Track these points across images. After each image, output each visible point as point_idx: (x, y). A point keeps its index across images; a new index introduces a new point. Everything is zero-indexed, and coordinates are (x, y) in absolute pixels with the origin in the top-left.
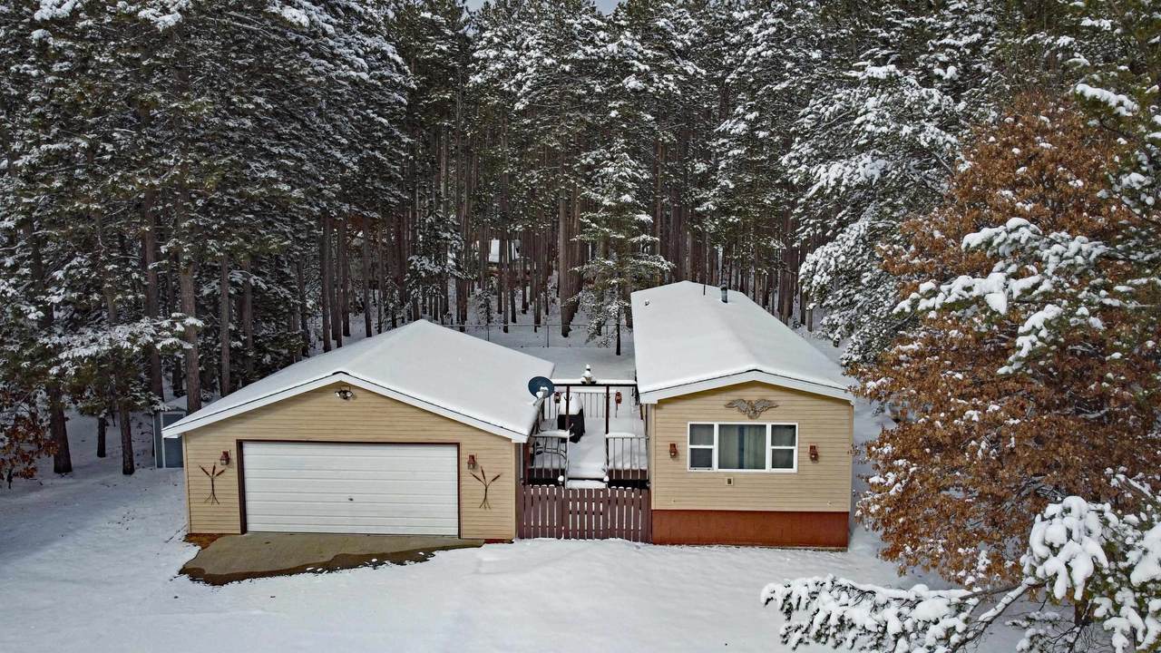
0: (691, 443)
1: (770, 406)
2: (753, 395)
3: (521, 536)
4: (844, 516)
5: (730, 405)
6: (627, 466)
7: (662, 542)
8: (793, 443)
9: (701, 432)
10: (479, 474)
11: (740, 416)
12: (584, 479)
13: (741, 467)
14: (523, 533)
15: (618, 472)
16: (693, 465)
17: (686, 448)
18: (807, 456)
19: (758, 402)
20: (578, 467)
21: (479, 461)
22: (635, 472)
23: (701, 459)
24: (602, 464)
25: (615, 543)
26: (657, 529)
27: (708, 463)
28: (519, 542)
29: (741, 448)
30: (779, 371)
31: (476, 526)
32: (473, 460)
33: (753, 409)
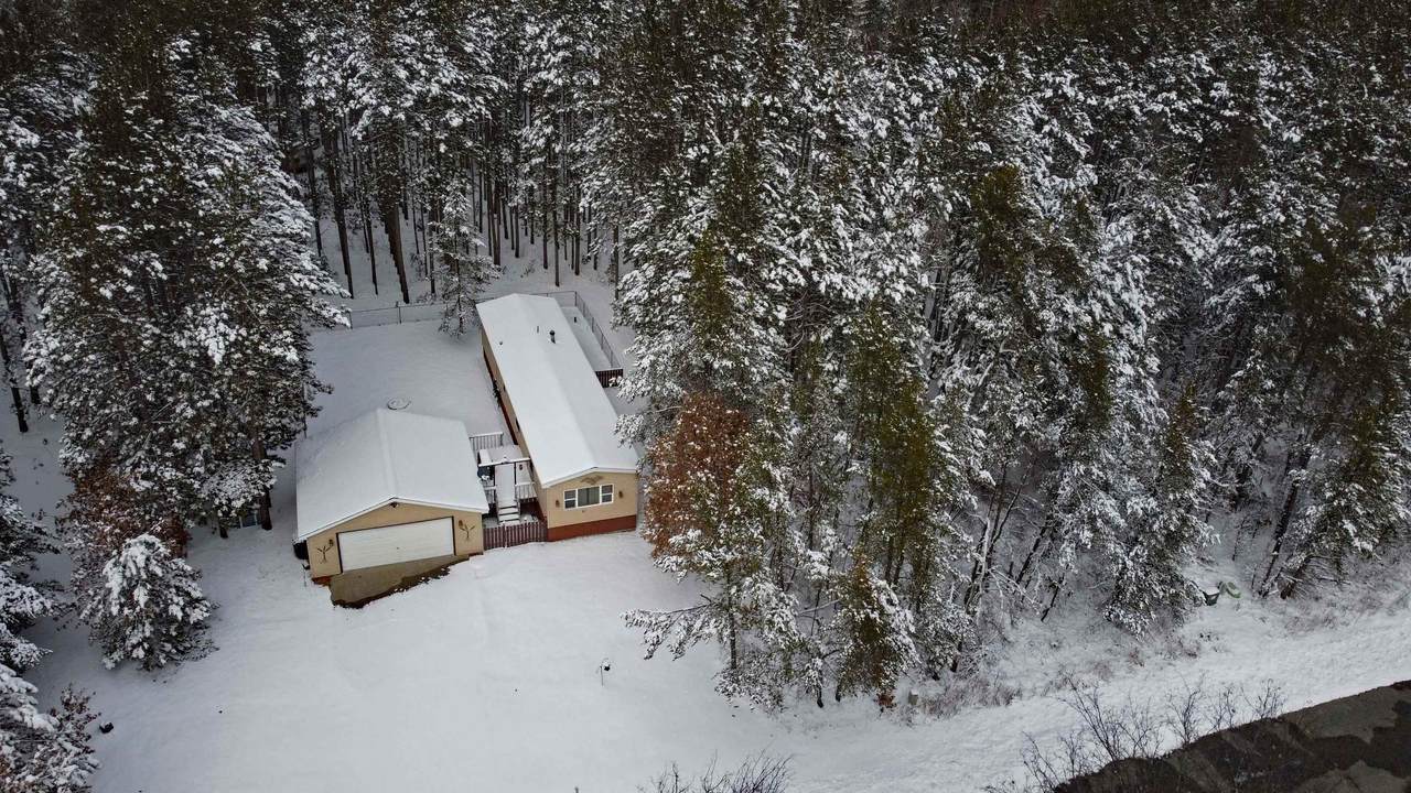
0: (566, 499)
1: (600, 478)
2: (593, 476)
3: (485, 549)
4: (633, 517)
5: (583, 481)
6: (528, 497)
7: (553, 540)
8: (611, 492)
9: (569, 494)
10: (464, 528)
11: (588, 484)
12: (506, 508)
13: (588, 504)
14: (487, 547)
15: (524, 501)
16: (566, 507)
17: (563, 501)
18: (618, 496)
19: (596, 478)
20: (503, 502)
21: (463, 522)
22: (533, 499)
23: (570, 505)
24: (513, 497)
25: (531, 545)
26: (550, 536)
27: (573, 505)
28: (485, 553)
29: (588, 497)
30: (605, 465)
31: (463, 548)
32: (461, 523)
33: (593, 481)
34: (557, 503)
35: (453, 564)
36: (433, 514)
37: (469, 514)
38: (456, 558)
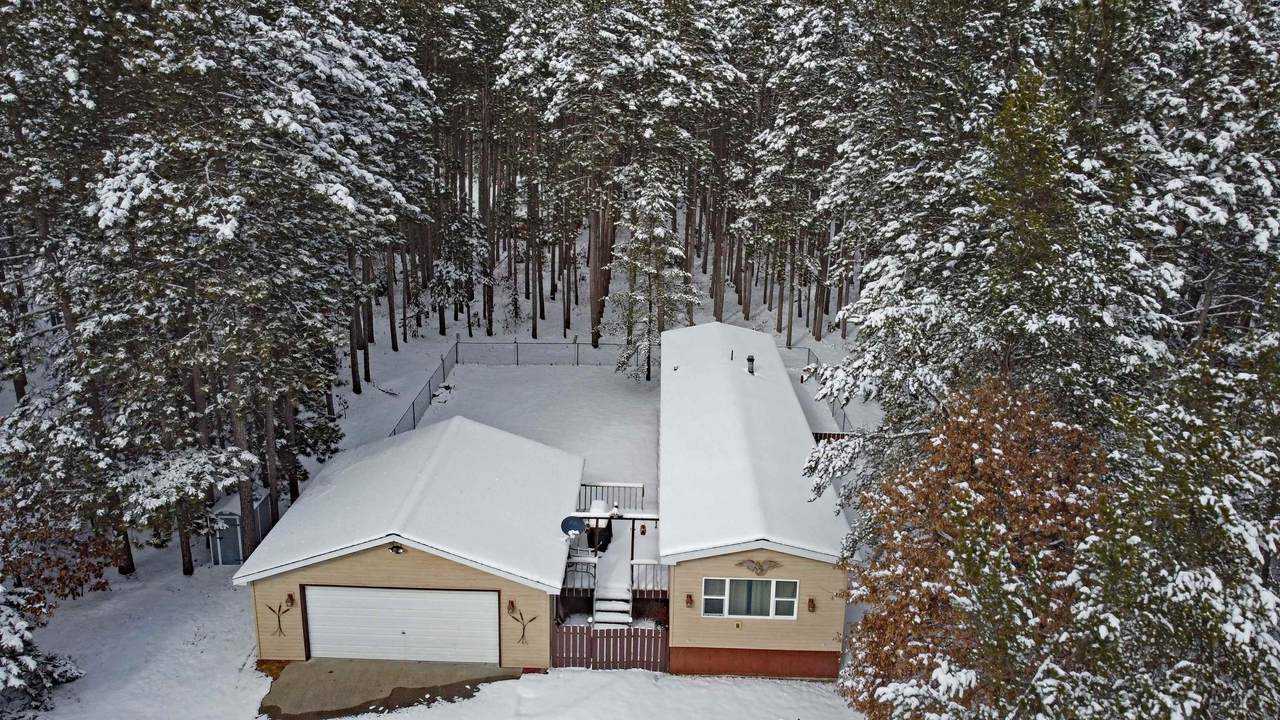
0: (706, 594)
1: (773, 564)
2: (760, 558)
3: (555, 664)
4: (835, 655)
5: (740, 564)
6: (650, 587)
7: (677, 672)
8: (794, 596)
9: (712, 586)
10: (519, 617)
11: (749, 573)
12: (611, 600)
13: (748, 612)
14: (557, 662)
15: (642, 592)
16: (706, 611)
17: (701, 598)
18: (806, 606)
19: (764, 562)
20: (605, 588)
21: (517, 605)
22: (657, 592)
23: (713, 607)
24: (627, 584)
25: (637, 673)
26: (674, 662)
27: (720, 611)
28: (553, 673)
29: (749, 598)
30: (784, 540)
31: (515, 657)
32: (512, 605)
33: (760, 568)
34: (690, 600)
35: (489, 680)
36: (467, 581)
37: (533, 593)
38: (499, 672)
